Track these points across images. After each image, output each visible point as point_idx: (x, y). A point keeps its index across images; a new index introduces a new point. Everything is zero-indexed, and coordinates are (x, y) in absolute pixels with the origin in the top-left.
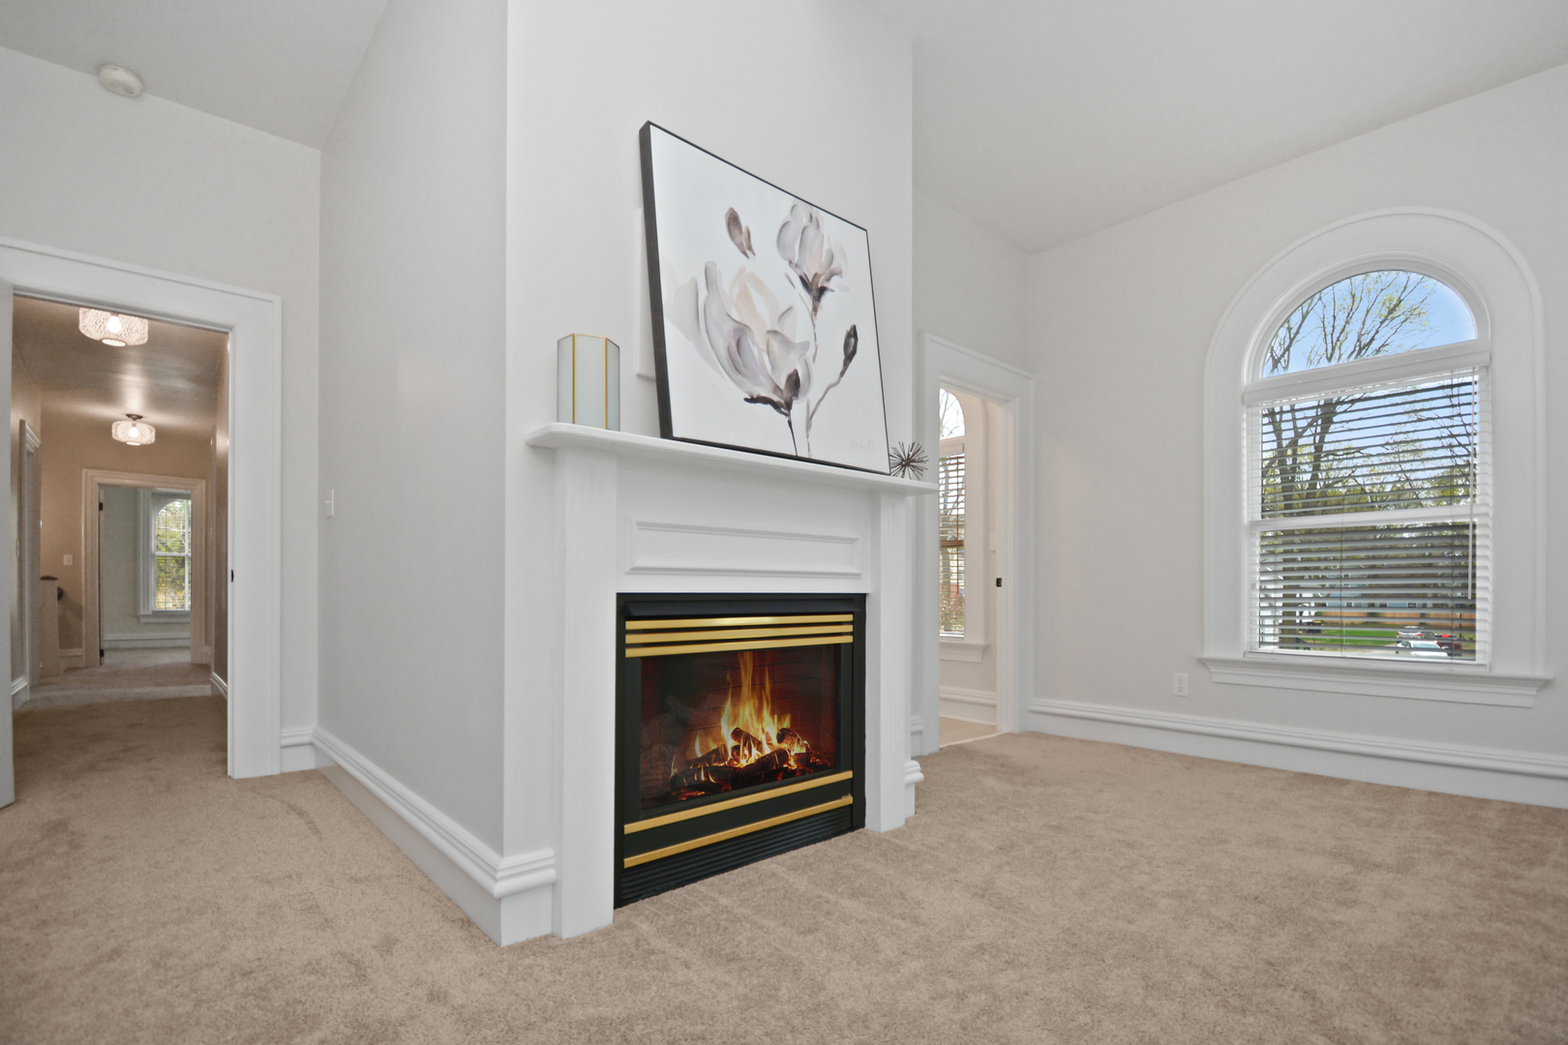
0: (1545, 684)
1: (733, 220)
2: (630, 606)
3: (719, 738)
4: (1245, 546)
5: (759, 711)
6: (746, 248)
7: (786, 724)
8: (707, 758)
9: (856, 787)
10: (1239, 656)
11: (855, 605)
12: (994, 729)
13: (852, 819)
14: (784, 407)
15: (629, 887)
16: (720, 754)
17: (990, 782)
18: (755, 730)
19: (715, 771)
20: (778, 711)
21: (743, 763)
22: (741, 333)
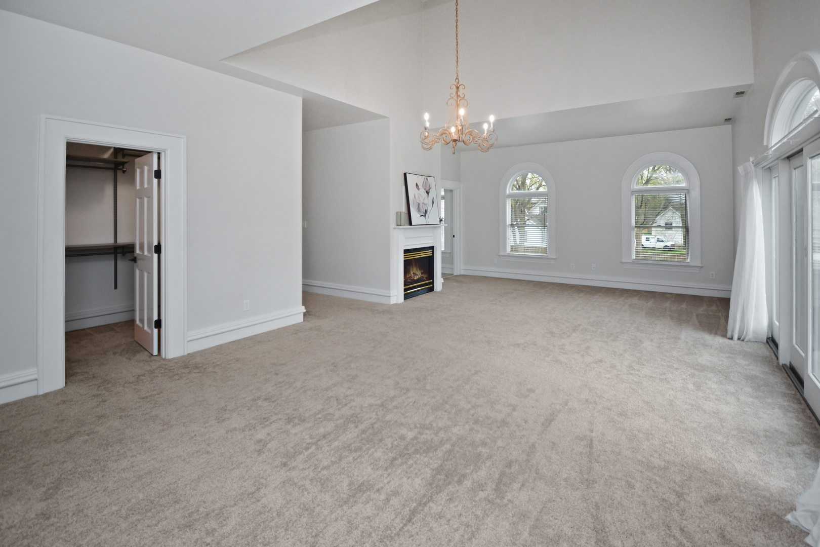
0: (556, 259)
1: (417, 185)
2: (406, 251)
3: (411, 274)
4: (507, 230)
5: (417, 269)
6: (418, 189)
7: (422, 272)
8: (409, 277)
9: (432, 283)
10: (506, 254)
11: (432, 248)
12: (453, 274)
13: (431, 289)
14: (425, 216)
15: (406, 297)
16: (411, 277)
17: (455, 284)
18: (417, 273)
19: (411, 280)
20: (420, 269)
21: (416, 278)
22: (419, 204)
